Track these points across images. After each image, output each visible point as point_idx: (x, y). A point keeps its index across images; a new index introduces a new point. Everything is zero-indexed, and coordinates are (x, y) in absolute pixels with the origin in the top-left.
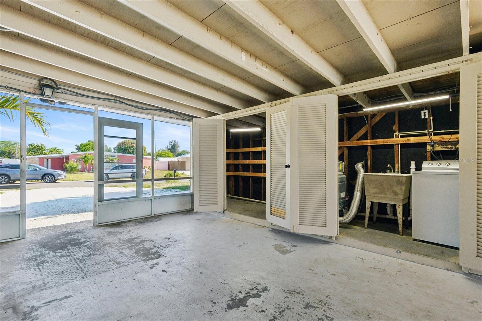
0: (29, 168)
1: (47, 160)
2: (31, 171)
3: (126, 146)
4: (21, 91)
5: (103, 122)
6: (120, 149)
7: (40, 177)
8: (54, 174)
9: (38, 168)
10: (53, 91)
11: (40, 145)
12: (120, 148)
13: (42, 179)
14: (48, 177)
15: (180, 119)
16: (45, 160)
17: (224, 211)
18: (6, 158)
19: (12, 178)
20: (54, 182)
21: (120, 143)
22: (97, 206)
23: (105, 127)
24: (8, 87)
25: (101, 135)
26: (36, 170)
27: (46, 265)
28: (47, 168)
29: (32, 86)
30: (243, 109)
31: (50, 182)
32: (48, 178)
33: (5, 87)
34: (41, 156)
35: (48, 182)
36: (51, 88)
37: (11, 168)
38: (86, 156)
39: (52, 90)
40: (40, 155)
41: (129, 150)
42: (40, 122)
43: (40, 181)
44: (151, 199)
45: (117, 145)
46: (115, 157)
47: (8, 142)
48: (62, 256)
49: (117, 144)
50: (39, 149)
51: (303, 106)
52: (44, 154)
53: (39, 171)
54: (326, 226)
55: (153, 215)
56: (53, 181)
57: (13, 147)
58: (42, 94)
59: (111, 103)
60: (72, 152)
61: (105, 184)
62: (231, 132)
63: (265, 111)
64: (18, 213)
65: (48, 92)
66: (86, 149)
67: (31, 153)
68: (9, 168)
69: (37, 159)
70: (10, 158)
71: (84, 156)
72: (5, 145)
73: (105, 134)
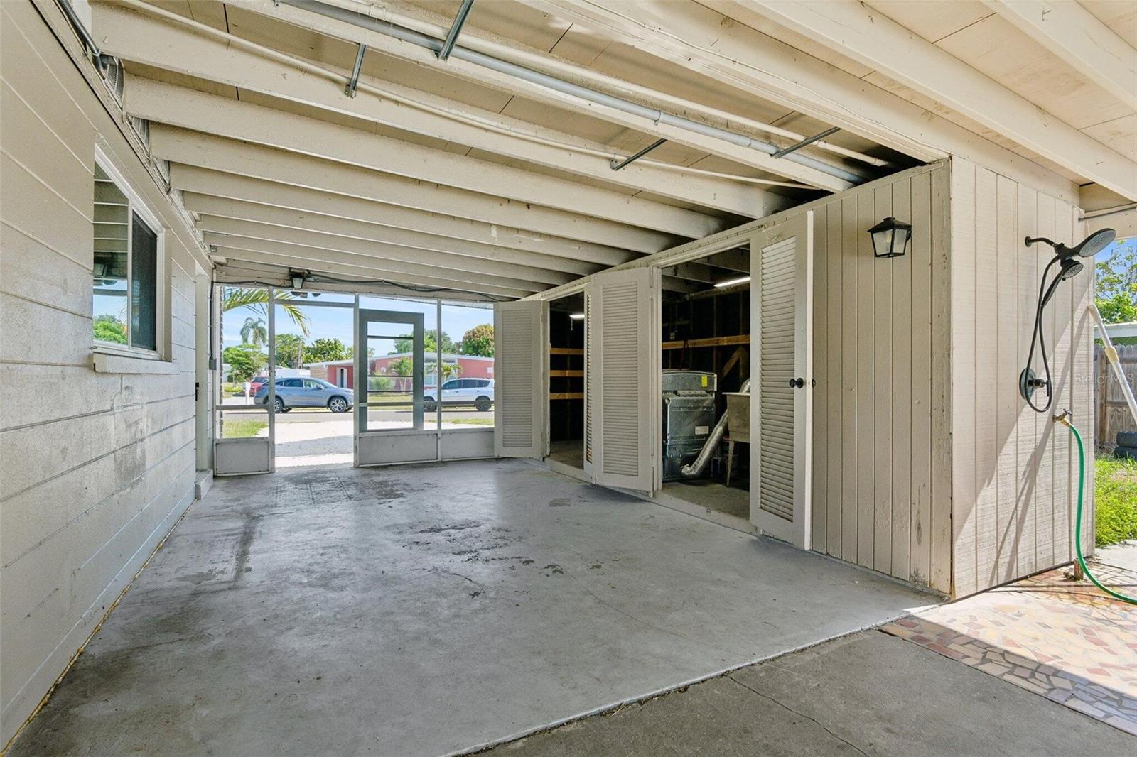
0: (310, 386)
1: (342, 370)
2: (313, 390)
3: (481, 340)
4: (269, 285)
5: (365, 317)
6: (468, 347)
7: (325, 403)
8: (346, 397)
9: (323, 385)
10: (304, 280)
11: (333, 342)
12: (469, 343)
13: (328, 406)
14: (337, 401)
15: (486, 301)
16: (339, 371)
17: (543, 459)
18: (284, 366)
19: (286, 403)
20: (346, 411)
21: (469, 332)
22: (358, 439)
23: (368, 323)
24: (258, 282)
25: (362, 336)
26: (320, 389)
27: (283, 494)
28: (342, 386)
29: (280, 276)
30: (564, 284)
31: (341, 411)
32: (337, 404)
33: (253, 282)
34: (335, 362)
35: (337, 412)
36: (300, 278)
37: (285, 385)
38: (402, 362)
39: (302, 280)
40: (332, 360)
41: (485, 348)
42: (299, 316)
43: (326, 408)
44: (437, 434)
45: (464, 338)
46: (453, 364)
47: (287, 335)
48: (302, 489)
49: (464, 335)
50: (332, 349)
51: (607, 287)
52: (339, 359)
53: (324, 391)
54: (637, 476)
55: (439, 459)
56: (345, 409)
57: (294, 346)
58: (292, 286)
59: (378, 288)
60: (389, 354)
61: (368, 408)
62: (574, 320)
63: (581, 291)
64: (266, 440)
65: (297, 283)
66: (407, 347)
67: (319, 358)
68: (282, 385)
69: (326, 369)
70: (290, 366)
71: (400, 361)
72: (284, 342)
73: (368, 335)
